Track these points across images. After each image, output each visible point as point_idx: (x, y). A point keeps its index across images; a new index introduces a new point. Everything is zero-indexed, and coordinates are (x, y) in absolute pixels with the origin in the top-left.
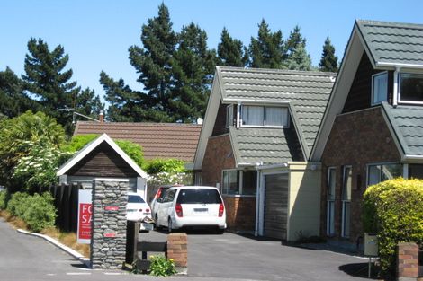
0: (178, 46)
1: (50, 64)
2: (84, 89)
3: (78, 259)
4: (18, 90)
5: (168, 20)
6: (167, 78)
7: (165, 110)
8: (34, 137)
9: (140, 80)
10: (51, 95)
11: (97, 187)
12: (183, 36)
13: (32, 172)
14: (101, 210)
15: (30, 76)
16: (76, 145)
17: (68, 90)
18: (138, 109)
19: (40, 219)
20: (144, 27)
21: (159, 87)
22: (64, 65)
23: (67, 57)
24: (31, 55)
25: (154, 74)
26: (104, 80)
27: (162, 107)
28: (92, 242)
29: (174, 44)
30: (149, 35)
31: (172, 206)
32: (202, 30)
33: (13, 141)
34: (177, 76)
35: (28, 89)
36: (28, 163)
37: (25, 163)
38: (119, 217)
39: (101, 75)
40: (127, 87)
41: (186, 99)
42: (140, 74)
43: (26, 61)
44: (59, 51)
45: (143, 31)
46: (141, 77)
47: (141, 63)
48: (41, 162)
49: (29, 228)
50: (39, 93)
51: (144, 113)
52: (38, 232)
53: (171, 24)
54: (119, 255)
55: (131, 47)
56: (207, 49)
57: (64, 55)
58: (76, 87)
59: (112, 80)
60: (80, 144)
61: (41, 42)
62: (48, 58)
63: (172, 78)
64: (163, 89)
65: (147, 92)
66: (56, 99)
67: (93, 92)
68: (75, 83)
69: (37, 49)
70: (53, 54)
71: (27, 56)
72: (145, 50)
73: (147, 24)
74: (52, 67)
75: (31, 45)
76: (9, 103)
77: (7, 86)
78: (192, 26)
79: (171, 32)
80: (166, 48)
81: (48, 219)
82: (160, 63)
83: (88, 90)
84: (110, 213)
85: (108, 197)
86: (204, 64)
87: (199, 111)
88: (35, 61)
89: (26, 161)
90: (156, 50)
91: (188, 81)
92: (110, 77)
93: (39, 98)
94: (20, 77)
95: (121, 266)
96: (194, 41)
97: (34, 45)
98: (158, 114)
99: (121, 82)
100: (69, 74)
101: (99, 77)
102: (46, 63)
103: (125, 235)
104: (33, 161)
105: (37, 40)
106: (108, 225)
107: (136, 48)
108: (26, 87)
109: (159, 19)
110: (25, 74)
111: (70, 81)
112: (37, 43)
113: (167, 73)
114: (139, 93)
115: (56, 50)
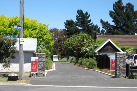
0: (125, 10)
1: (84, 17)
2: (95, 25)
3: (110, 76)
4: (74, 26)
5: (121, 2)
6: (122, 20)
7: (121, 31)
8: (85, 40)
9: (113, 21)
10: (85, 27)
11: (117, 54)
12: (126, 7)
13: (87, 51)
14: (118, 61)
15: (78, 22)
16: (99, 43)
17: (90, 26)
18: (113, 31)
19: (93, 65)
20: (114, 4)
21: (119, 23)
22: (89, 18)
23: (89, 15)
24: (78, 15)
25: (118, 19)
26: (102, 21)
27: (120, 30)
28: (116, 70)
29: (123, 10)
30: (115, 7)
31: (132, 60)
32: (132, 4)
33: (79, 42)
34: (125, 20)
35: (78, 26)
36: (85, 48)
37: (84, 49)
38: (124, 63)
39: (101, 20)
40: (109, 24)
41: (128, 27)
42: (113, 19)
43: (77, 17)
44: (87, 13)
45: (113, 6)
46: (113, 20)
47: (113, 16)
48: (89, 48)
49: (89, 68)
50: (81, 27)
51: (115, 32)
52: (92, 69)
53: (122, 3)
54: (124, 74)
55: (110, 11)
56: (134, 11)
57: (88, 15)
58: (93, 24)
59: (104, 22)
60: (100, 42)
61: (81, 11)
62: (84, 16)
63: (123, 21)
64: (120, 24)
65: (115, 25)
66: (86, 28)
67: (98, 26)
68: (92, 23)
69: (80, 13)
70: (85, 14)
71: (77, 15)
72: (114, 12)
73: (115, 3)
74: (85, 18)
75: (78, 12)
76: (72, 30)
77: (71, 25)
78: (129, 3)
79: (122, 6)
80: (121, 11)
81: (95, 65)
82: (119, 16)
83: (96, 25)
84: (121, 62)
85: (120, 57)
86: (133, 16)
87: (132, 31)
88: (79, 17)
89: (84, 48)
90: (118, 12)
91: (128, 21)
92: (104, 21)
93: (81, 28)
94: (75, 22)
95: (125, 77)
96: (130, 8)
97: (79, 12)
98: (119, 32)
99: (107, 22)
100: (90, 20)
101: (100, 21)
102: (83, 17)
103: (126, 68)
104: (86, 48)
105: (80, 10)
106: (121, 65)
107: (112, 11)
108: (77, 25)
109: (118, 2)
110: (76, 21)
111: (91, 23)
112: (80, 11)
113: (122, 19)
114: (113, 25)
115: (86, 13)
